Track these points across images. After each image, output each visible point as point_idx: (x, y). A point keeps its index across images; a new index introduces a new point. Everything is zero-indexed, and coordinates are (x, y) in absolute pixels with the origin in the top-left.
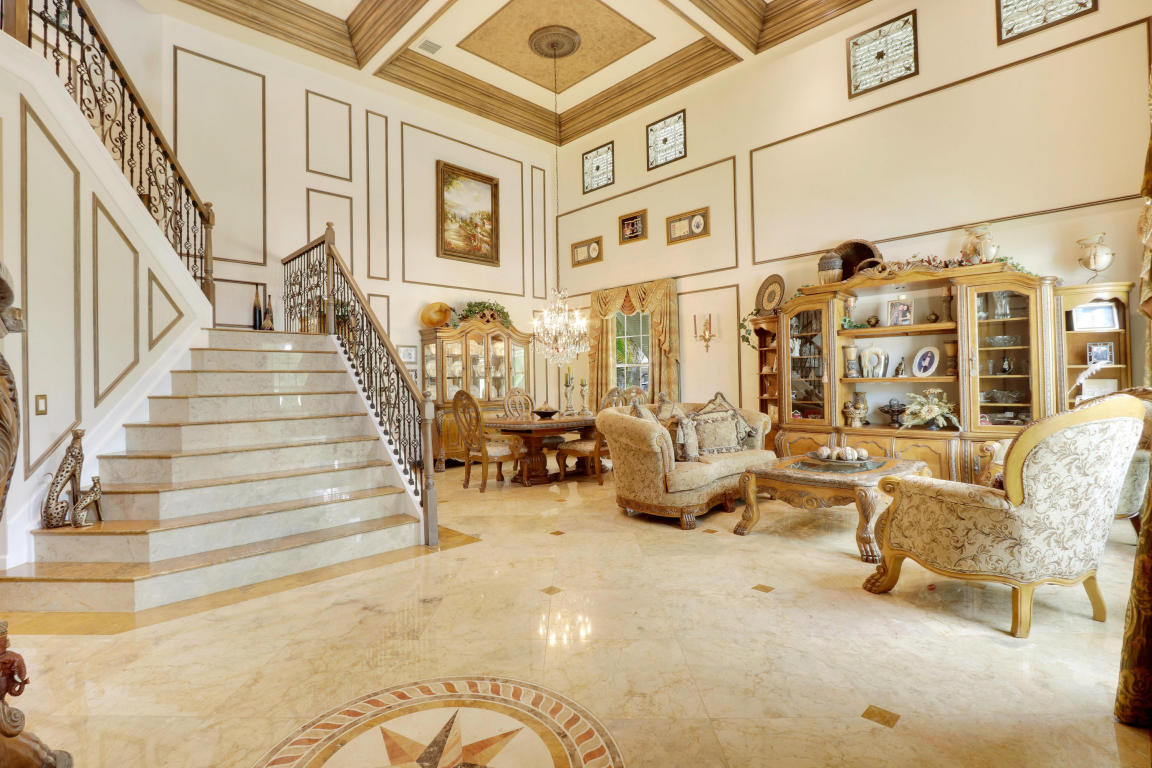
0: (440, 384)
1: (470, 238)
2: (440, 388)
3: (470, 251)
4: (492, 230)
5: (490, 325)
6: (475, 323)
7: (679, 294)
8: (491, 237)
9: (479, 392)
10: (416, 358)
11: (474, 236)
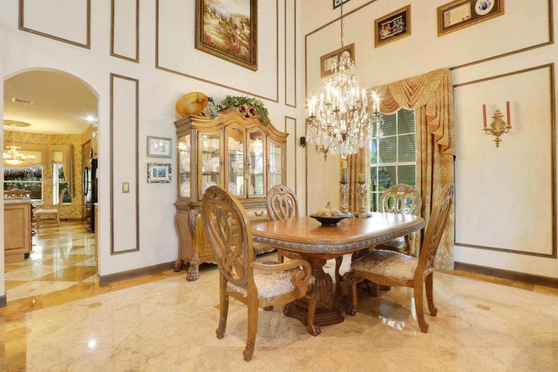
0: (194, 180)
1: (230, 37)
2: (194, 184)
3: (229, 50)
4: (250, 35)
5: (250, 120)
6: (234, 117)
7: (455, 86)
8: (250, 42)
9: (237, 188)
10: (171, 152)
11: (233, 36)
